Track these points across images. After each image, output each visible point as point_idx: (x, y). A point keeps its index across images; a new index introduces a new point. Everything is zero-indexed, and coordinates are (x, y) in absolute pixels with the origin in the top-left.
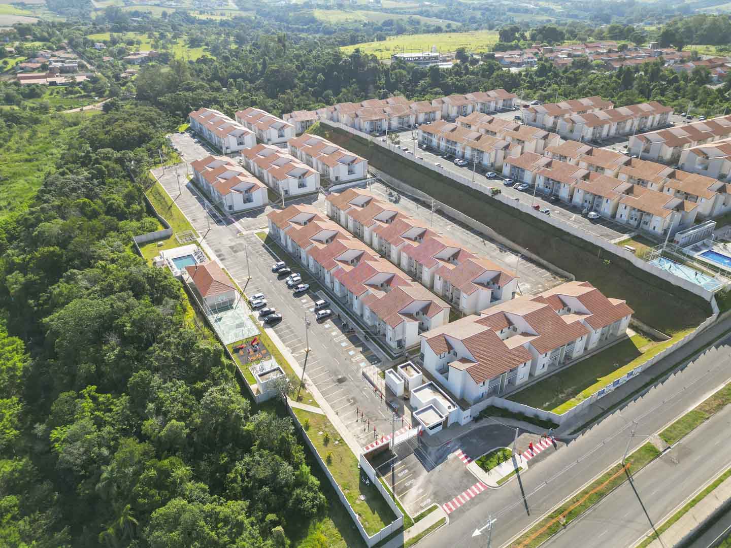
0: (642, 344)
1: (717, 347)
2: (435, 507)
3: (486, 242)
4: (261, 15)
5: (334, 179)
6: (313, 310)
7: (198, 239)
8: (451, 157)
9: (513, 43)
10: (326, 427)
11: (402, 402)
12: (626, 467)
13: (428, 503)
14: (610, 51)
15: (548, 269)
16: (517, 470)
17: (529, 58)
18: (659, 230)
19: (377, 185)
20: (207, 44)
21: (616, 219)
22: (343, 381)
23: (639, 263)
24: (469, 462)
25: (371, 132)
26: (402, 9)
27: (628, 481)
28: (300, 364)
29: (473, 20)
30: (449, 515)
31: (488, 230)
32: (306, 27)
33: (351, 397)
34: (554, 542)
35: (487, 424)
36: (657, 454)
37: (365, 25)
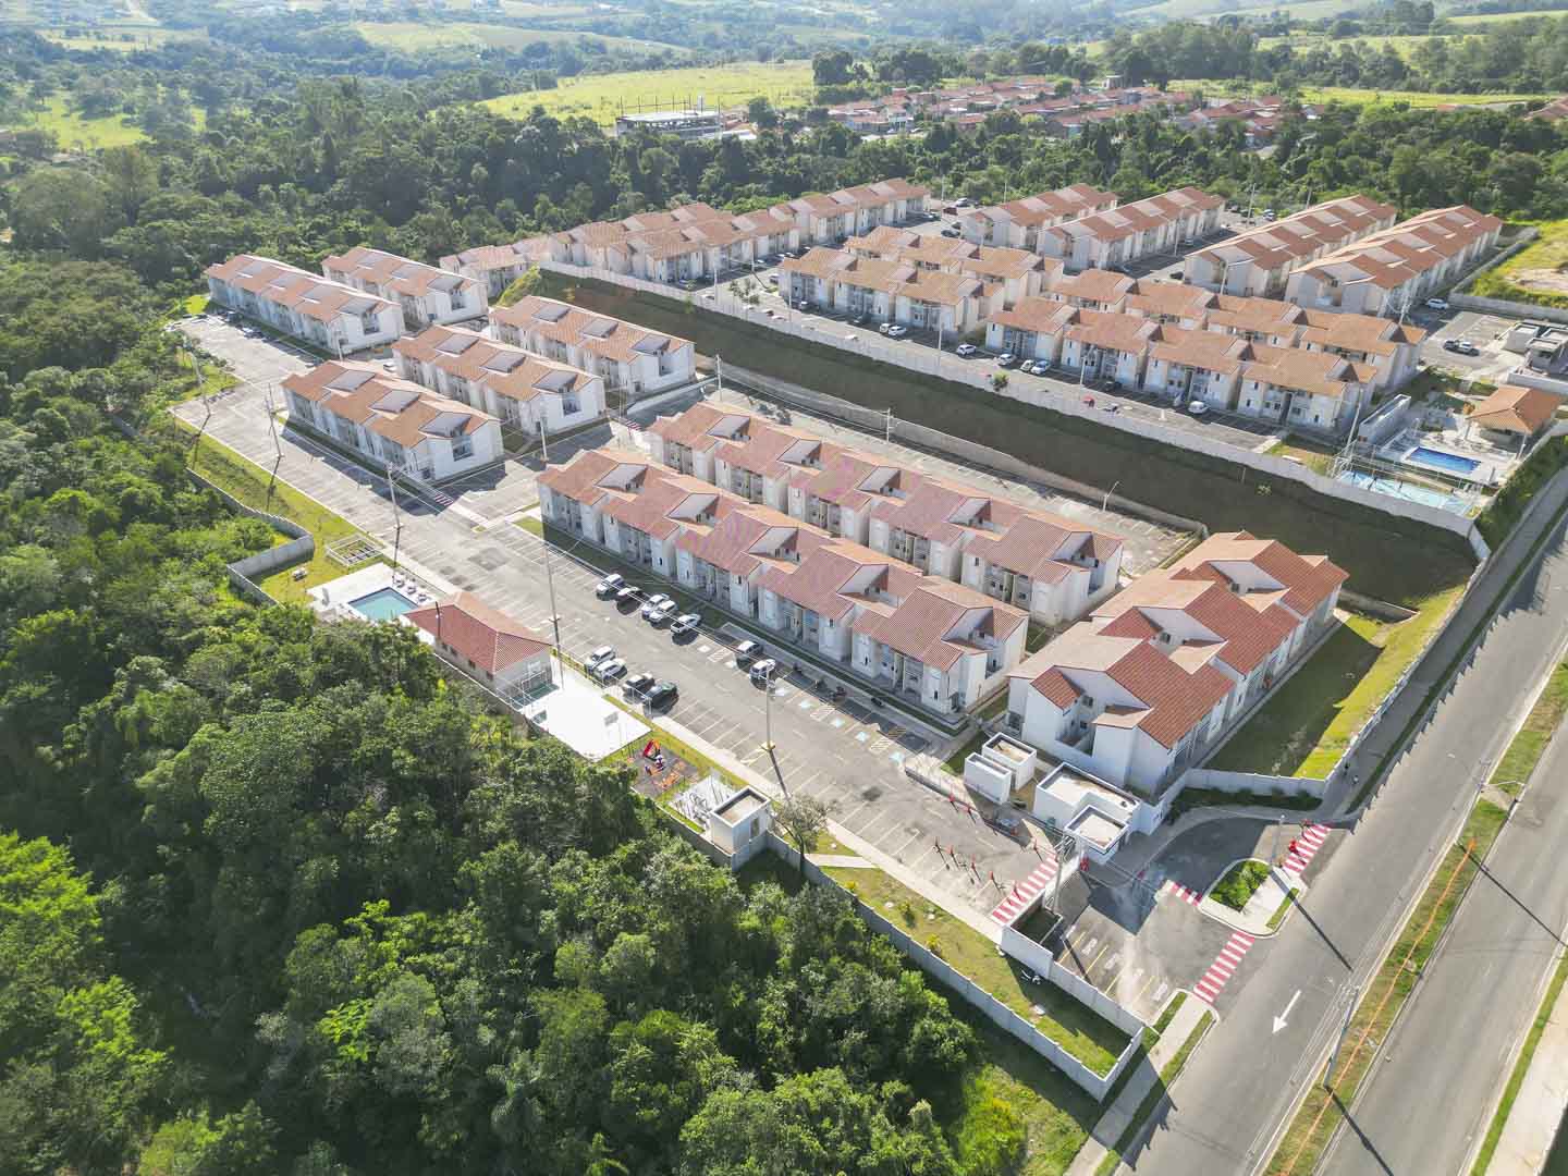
0: (1372, 632)
1: (1505, 615)
2: (1181, 998)
3: (1006, 482)
4: (226, 38)
5: (631, 389)
6: (732, 664)
7: (383, 552)
8: (868, 322)
9: (852, 85)
10: (893, 891)
11: (1015, 813)
12: (1469, 848)
13: (1164, 992)
14: (1042, 98)
15: (1148, 519)
16: (1291, 896)
17: (898, 115)
18: (1326, 422)
19: (727, 392)
20: (128, 109)
21: (1239, 410)
22: (877, 796)
23: (1322, 485)
24: (1198, 898)
25: (672, 282)
26: (553, 19)
27: (1480, 874)
28: (768, 777)
29: (711, 41)
30: (1213, 1004)
31: (1005, 459)
32: (347, 62)
33: (908, 823)
34: (1416, 1006)
35: (1192, 824)
36: (1502, 816)
37: (485, 55)
